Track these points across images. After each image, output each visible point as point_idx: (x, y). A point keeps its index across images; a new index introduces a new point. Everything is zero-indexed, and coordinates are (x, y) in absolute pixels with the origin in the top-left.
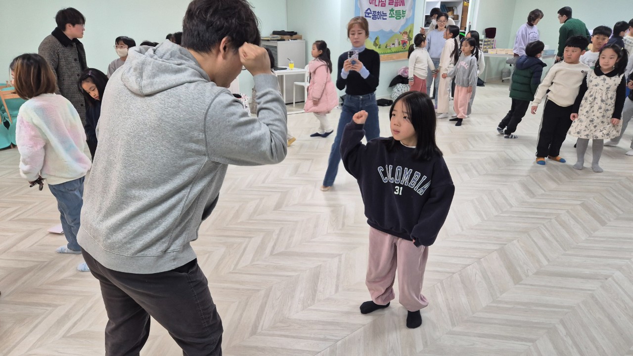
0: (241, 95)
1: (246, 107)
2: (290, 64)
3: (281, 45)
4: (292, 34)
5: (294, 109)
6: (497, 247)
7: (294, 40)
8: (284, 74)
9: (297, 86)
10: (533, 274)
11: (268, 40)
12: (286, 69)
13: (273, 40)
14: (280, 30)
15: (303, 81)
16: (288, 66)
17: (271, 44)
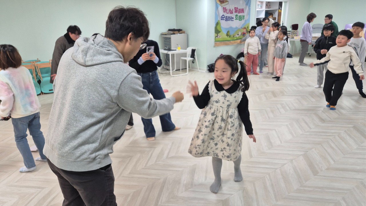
3: (173, 37)
4: (179, 31)
5: (181, 73)
6: (302, 153)
7: (180, 34)
8: (175, 53)
9: (182, 60)
10: (325, 169)
11: (166, 34)
12: (176, 50)
13: (169, 34)
14: (172, 28)
15: (186, 57)
16: (177, 48)
17: (168, 36)
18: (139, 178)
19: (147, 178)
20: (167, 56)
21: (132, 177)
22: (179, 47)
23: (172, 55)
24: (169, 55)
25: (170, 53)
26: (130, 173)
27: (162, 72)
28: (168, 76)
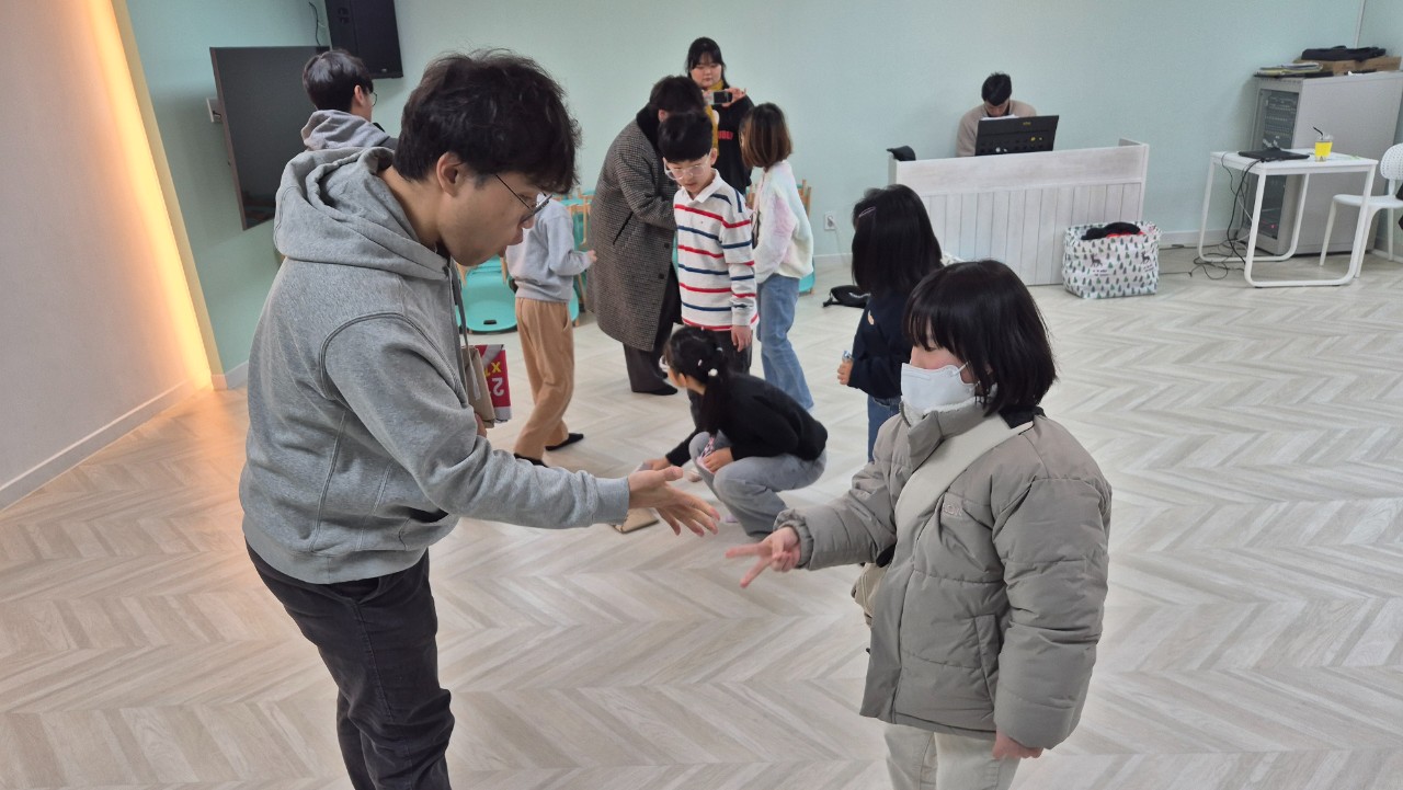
0: (1139, 225)
1: (1145, 258)
2: (1318, 145)
3: (1311, 90)
4: (1365, 58)
5: (1320, 271)
7: (1364, 72)
8: (1308, 173)
9: (1341, 207)
11: (1277, 77)
12: (1305, 157)
13: (1294, 76)
14: (1329, 44)
15: (1360, 192)
16: (1313, 147)
17: (1286, 86)
20: (1249, 180)
21: (745, 703)
22: (1322, 141)
23: (1269, 178)
24: (1256, 177)
25: (1264, 170)
27: (1208, 259)
28: (1230, 283)
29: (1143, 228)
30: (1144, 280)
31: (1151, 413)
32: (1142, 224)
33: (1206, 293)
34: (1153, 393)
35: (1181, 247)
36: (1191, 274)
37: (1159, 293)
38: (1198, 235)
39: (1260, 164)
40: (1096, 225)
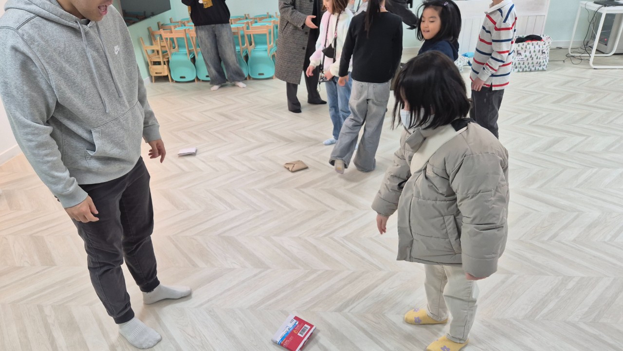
18: (351, 251)
19: (363, 258)
20: (597, 15)
21: (343, 246)
23: (607, 15)
24: (601, 14)
25: (605, 11)
26: (345, 237)
27: (573, 55)
28: (582, 66)
29: (543, 38)
30: (542, 64)
31: (537, 126)
32: (543, 35)
33: (570, 71)
34: (540, 117)
35: (561, 48)
36: (564, 61)
37: (548, 70)
38: (569, 43)
39: (603, 8)
40: (521, 36)
